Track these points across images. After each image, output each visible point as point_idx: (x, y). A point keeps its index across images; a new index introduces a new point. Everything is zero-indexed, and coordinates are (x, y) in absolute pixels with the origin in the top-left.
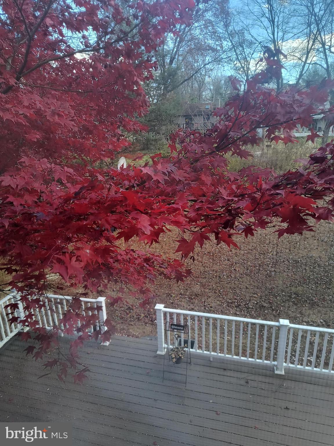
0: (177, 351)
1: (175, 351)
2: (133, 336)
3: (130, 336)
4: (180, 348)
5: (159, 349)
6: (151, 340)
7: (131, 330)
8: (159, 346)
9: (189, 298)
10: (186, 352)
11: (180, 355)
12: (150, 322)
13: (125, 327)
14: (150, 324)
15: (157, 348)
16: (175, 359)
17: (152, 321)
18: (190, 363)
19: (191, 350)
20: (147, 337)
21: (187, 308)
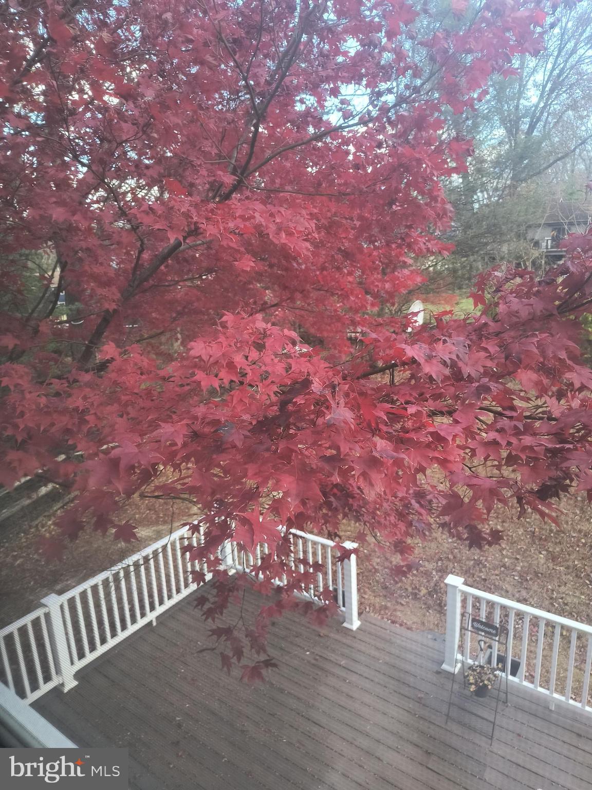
0: (480, 673)
1: (476, 670)
2: (401, 625)
3: (396, 623)
4: (488, 668)
5: (446, 660)
6: (435, 640)
7: (399, 614)
8: (447, 655)
9: (521, 576)
10: (499, 678)
11: (486, 682)
12: (436, 607)
13: (389, 604)
14: (435, 610)
15: (444, 657)
16: (473, 686)
17: (440, 605)
18: (505, 702)
19: (510, 677)
20: (428, 633)
21: (513, 596)
